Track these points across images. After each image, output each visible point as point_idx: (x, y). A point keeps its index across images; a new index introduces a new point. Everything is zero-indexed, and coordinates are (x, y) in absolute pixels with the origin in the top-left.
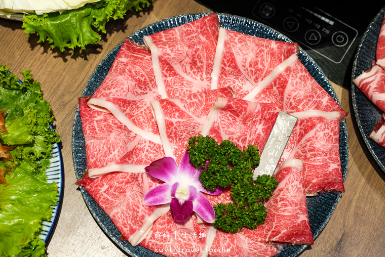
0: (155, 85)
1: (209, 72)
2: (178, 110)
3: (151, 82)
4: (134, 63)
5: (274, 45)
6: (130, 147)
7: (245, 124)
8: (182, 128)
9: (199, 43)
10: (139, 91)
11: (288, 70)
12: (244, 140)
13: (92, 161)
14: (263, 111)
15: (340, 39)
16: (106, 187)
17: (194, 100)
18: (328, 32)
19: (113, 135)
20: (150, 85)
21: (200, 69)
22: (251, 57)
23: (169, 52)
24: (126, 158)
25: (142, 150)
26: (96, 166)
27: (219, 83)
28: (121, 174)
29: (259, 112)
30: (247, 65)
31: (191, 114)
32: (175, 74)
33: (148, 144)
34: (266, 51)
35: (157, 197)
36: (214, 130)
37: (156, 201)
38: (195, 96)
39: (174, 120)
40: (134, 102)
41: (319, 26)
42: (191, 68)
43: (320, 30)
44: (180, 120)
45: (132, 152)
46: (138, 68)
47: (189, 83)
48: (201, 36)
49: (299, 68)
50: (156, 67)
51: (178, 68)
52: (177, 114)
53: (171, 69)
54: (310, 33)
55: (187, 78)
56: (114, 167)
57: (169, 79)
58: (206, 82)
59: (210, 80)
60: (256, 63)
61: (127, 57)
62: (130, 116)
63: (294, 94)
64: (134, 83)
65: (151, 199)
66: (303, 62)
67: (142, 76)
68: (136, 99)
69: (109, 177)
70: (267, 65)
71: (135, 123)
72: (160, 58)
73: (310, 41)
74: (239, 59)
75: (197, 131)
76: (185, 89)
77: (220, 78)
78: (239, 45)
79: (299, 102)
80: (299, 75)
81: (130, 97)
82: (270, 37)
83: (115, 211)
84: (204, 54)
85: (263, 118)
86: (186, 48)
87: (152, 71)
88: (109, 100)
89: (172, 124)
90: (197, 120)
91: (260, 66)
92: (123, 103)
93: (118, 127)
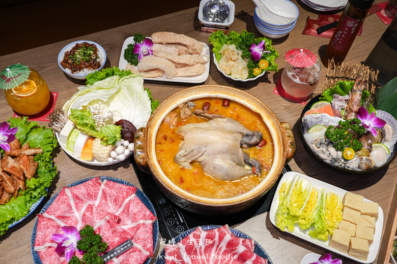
0: (96, 200)
1: (119, 208)
2: (92, 212)
3: (95, 197)
4: (93, 186)
5: (148, 212)
6: (66, 215)
7: (112, 233)
8: (88, 219)
9: (122, 194)
10: (87, 197)
11: (144, 224)
12: (107, 240)
13: (49, 210)
14: (122, 233)
15: (180, 229)
16: (45, 223)
17: (101, 212)
18: (178, 224)
19: (63, 206)
20: (94, 198)
21: (117, 204)
22: (135, 211)
23: (107, 190)
24: (62, 217)
25: (72, 219)
26: (48, 213)
27: (120, 214)
28: (53, 222)
29: (120, 232)
30: (132, 213)
31: (95, 216)
32: (106, 200)
33: (75, 219)
34: (143, 212)
35: (57, 238)
36: (99, 228)
37: (55, 239)
38: (103, 211)
39: (87, 214)
40: (82, 200)
41: (176, 219)
42: (114, 202)
43: (176, 221)
44: (89, 216)
45: (66, 217)
46: (92, 188)
47: (109, 207)
48: (125, 192)
49: (149, 226)
50: (100, 193)
51: (108, 198)
52: (90, 213)
53: (106, 197)
54: (171, 220)
55: (110, 205)
56: (53, 217)
57: (103, 201)
58: (115, 211)
59: (117, 211)
60: (136, 215)
61: (93, 182)
62: (76, 204)
63: (139, 235)
64: (86, 192)
65: (54, 237)
66: (153, 226)
67: (92, 192)
68: (84, 199)
69: (50, 220)
70: (139, 218)
71: (76, 208)
72: (103, 190)
73: (169, 223)
74: (131, 209)
75: (94, 225)
76: (106, 208)
77: (122, 213)
78: (135, 204)
79: (139, 239)
80: (146, 229)
81: (80, 196)
82: (150, 209)
83: (39, 233)
84: (121, 200)
85: (120, 236)
86: (115, 192)
87: (98, 193)
88: (71, 192)
89: (85, 215)
90: (95, 220)
91: (136, 217)
92: (76, 197)
93: (68, 205)
